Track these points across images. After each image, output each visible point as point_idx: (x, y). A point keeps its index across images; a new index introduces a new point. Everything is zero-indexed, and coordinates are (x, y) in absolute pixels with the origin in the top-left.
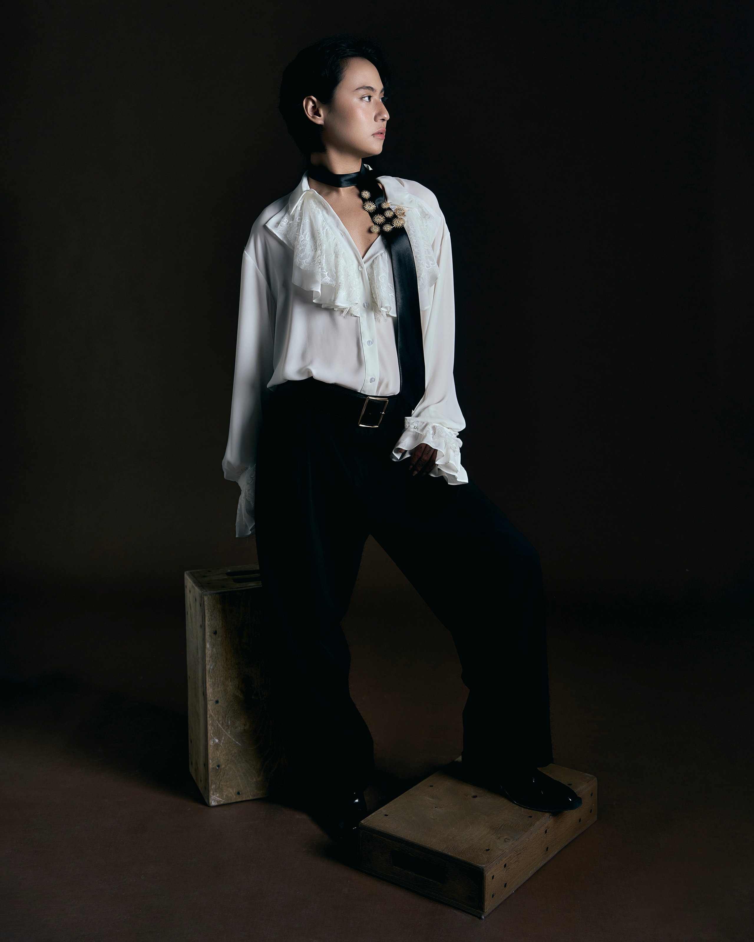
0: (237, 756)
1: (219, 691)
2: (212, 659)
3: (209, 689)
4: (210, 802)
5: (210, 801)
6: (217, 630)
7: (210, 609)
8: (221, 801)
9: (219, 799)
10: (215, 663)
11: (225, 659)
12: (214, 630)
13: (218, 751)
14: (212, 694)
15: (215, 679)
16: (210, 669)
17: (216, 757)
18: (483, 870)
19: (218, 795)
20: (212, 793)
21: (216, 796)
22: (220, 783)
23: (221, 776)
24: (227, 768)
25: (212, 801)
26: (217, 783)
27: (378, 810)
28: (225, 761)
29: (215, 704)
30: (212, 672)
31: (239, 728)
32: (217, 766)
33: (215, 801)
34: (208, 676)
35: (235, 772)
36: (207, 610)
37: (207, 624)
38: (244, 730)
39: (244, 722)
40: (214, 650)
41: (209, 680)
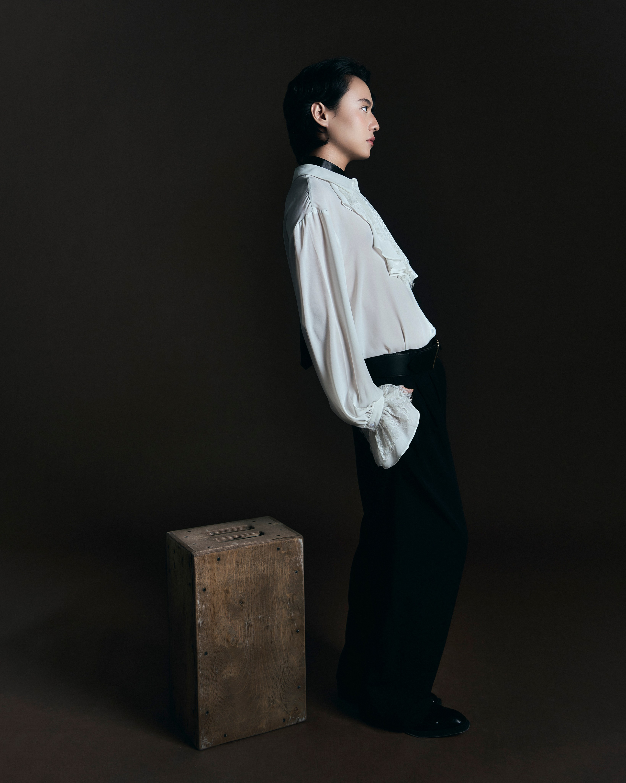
0: (224, 702)
1: (208, 644)
2: (202, 614)
3: (199, 642)
5: (200, 745)
6: (206, 588)
7: (200, 568)
8: (210, 744)
9: (208, 742)
10: (204, 618)
11: (213, 614)
12: (204, 588)
13: (207, 698)
14: (201, 647)
15: (204, 633)
16: (200, 624)
17: (206, 704)
19: (207, 739)
20: (202, 737)
21: (205, 740)
22: (208, 728)
23: (209, 722)
24: (215, 714)
25: (202, 745)
26: (206, 728)
28: (213, 707)
29: (204, 655)
30: (201, 627)
31: (226, 676)
32: (206, 712)
33: (204, 745)
34: (198, 630)
35: (222, 716)
36: (197, 569)
37: (197, 582)
38: (230, 677)
39: (229, 670)
40: (203, 606)
41: (199, 634)
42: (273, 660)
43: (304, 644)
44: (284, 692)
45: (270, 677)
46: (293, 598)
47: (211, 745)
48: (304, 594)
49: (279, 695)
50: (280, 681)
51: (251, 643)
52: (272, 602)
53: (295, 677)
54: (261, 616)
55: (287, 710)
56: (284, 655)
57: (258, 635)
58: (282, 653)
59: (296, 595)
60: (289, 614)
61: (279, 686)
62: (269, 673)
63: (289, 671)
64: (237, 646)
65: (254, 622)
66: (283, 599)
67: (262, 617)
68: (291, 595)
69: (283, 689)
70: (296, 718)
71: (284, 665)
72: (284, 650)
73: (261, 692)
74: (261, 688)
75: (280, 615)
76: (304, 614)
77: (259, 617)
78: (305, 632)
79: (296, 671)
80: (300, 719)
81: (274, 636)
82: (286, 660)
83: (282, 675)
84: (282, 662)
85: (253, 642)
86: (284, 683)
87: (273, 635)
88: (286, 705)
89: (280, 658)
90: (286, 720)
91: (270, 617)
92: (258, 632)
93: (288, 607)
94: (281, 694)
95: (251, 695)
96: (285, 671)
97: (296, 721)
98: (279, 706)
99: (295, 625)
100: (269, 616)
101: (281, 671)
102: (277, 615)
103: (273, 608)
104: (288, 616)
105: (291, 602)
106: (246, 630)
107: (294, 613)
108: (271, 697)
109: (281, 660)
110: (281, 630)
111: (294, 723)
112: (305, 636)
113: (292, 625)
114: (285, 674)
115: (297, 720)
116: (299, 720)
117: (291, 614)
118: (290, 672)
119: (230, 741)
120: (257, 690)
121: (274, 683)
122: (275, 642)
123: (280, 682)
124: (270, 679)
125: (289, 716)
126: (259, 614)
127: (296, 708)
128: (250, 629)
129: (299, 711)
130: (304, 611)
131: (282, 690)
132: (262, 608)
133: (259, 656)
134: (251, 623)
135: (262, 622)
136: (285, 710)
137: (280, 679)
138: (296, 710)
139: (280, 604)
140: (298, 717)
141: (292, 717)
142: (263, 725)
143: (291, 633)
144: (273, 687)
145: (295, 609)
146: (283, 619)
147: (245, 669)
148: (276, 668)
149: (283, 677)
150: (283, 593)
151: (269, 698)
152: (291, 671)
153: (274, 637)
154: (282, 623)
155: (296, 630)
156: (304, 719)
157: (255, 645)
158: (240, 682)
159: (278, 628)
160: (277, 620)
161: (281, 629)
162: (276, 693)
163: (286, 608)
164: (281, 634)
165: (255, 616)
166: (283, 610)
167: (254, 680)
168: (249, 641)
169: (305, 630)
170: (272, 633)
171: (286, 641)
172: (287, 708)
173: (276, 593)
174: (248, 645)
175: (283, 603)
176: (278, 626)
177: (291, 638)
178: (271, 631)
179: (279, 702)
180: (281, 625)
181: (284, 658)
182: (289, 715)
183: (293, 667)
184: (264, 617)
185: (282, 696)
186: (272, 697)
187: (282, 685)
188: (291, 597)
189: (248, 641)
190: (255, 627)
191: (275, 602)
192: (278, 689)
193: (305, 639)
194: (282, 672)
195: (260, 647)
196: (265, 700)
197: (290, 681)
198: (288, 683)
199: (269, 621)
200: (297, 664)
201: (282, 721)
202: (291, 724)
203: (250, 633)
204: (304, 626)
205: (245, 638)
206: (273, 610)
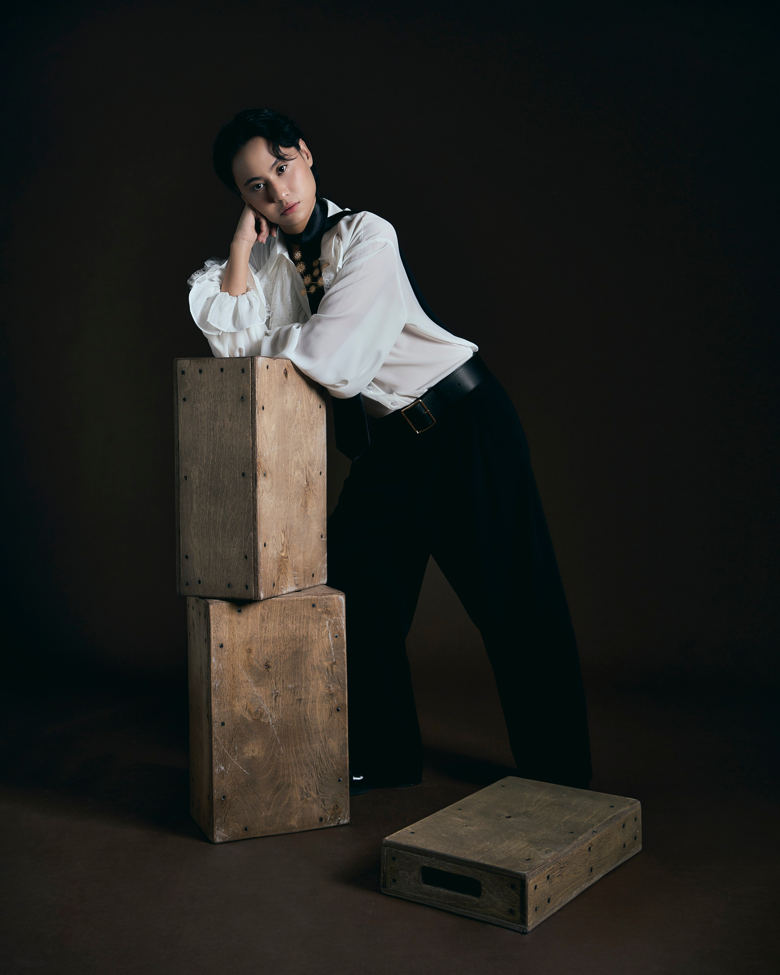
0: (245, 787)
1: (225, 712)
2: (218, 675)
3: (214, 709)
4: (215, 838)
5: (215, 836)
6: (224, 644)
7: (216, 620)
8: (227, 837)
9: (224, 834)
10: (221, 680)
11: (232, 676)
12: (220, 643)
13: (223, 780)
14: (217, 715)
15: (221, 698)
16: (215, 687)
17: (222, 787)
18: (525, 876)
19: (223, 830)
20: (216, 827)
21: (221, 832)
22: (225, 816)
23: (227, 809)
24: (233, 800)
26: (222, 816)
27: (403, 829)
28: (232, 791)
29: (220, 726)
30: (217, 690)
31: (247, 755)
32: (223, 796)
33: (220, 837)
34: (214, 695)
35: (242, 805)
36: (212, 620)
37: (212, 636)
38: (253, 756)
39: (252, 748)
40: (220, 666)
41: (215, 699)
42: (308, 742)
43: (346, 727)
44: (321, 784)
45: (302, 762)
46: (332, 668)
47: (228, 839)
48: (346, 665)
49: (314, 787)
50: (315, 769)
51: (279, 717)
52: (306, 670)
53: (335, 766)
54: (292, 686)
55: (324, 807)
56: (320, 737)
57: (288, 708)
58: (318, 735)
59: (335, 665)
60: (327, 687)
61: (315, 775)
62: (302, 758)
63: (328, 758)
64: (261, 719)
65: (283, 692)
66: (320, 668)
67: (293, 688)
68: (329, 664)
69: (320, 780)
70: (336, 818)
71: (321, 750)
72: (320, 731)
73: (292, 780)
74: (291, 775)
75: (315, 687)
76: (347, 689)
77: (289, 687)
78: (347, 711)
79: (336, 759)
80: (341, 820)
81: (308, 712)
82: (323, 743)
83: (318, 763)
84: (319, 746)
85: (281, 717)
86: (321, 772)
87: (307, 710)
88: (323, 801)
89: (316, 740)
90: (323, 820)
91: (303, 688)
92: (288, 705)
93: (325, 678)
94: (316, 786)
95: (279, 782)
96: (322, 758)
97: (336, 822)
98: (315, 800)
99: (335, 702)
100: (302, 686)
101: (317, 756)
102: (312, 687)
103: (307, 677)
104: (326, 690)
105: (330, 673)
106: (273, 701)
107: (333, 686)
108: (304, 788)
109: (316, 743)
110: (317, 707)
111: (334, 824)
112: (347, 717)
113: (331, 702)
114: (322, 762)
115: (338, 822)
116: (341, 822)
117: (329, 688)
118: (328, 760)
119: (252, 836)
120: (286, 777)
121: (308, 771)
122: (309, 720)
123: (316, 771)
124: (304, 765)
125: (328, 815)
126: (290, 683)
127: (337, 806)
128: (277, 701)
129: (340, 810)
130: (346, 685)
131: (318, 781)
132: (292, 676)
133: (289, 736)
134: (279, 693)
135: (293, 693)
136: (322, 807)
137: (316, 766)
138: (336, 809)
139: (316, 673)
140: (339, 817)
141: (331, 817)
142: (294, 823)
143: (330, 711)
144: (307, 776)
145: (335, 682)
146: (320, 692)
147: (272, 749)
148: (311, 753)
149: (320, 765)
150: (320, 661)
151: (302, 789)
152: (330, 759)
153: (308, 714)
154: (318, 698)
155: (336, 709)
156: (346, 821)
157: (284, 721)
158: (265, 765)
159: (313, 703)
160: (312, 692)
161: (317, 705)
162: (311, 783)
163: (324, 679)
164: (318, 711)
165: (285, 684)
166: (320, 682)
167: (283, 764)
168: (277, 715)
169: (347, 709)
170: (305, 708)
171: (323, 721)
172: (325, 806)
173: (310, 659)
174: (275, 720)
175: (320, 673)
176: (314, 700)
177: (330, 717)
178: (304, 706)
179: (315, 796)
180: (318, 700)
181: (321, 742)
182: (328, 813)
183: (333, 754)
184: (295, 687)
185: (318, 788)
186: (306, 788)
187: (318, 774)
188: (330, 667)
189: (275, 715)
190: (284, 699)
191: (310, 671)
192: (314, 779)
193: (347, 721)
194: (318, 758)
195: (290, 724)
196: (297, 790)
197: (328, 771)
198: (326, 773)
199: (301, 693)
200: (338, 751)
201: (319, 821)
202: (329, 825)
203: (278, 705)
204: (347, 705)
205: (272, 710)
206: (307, 680)
